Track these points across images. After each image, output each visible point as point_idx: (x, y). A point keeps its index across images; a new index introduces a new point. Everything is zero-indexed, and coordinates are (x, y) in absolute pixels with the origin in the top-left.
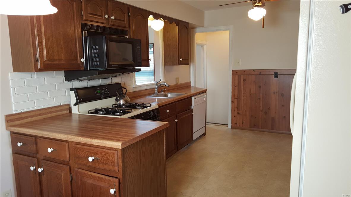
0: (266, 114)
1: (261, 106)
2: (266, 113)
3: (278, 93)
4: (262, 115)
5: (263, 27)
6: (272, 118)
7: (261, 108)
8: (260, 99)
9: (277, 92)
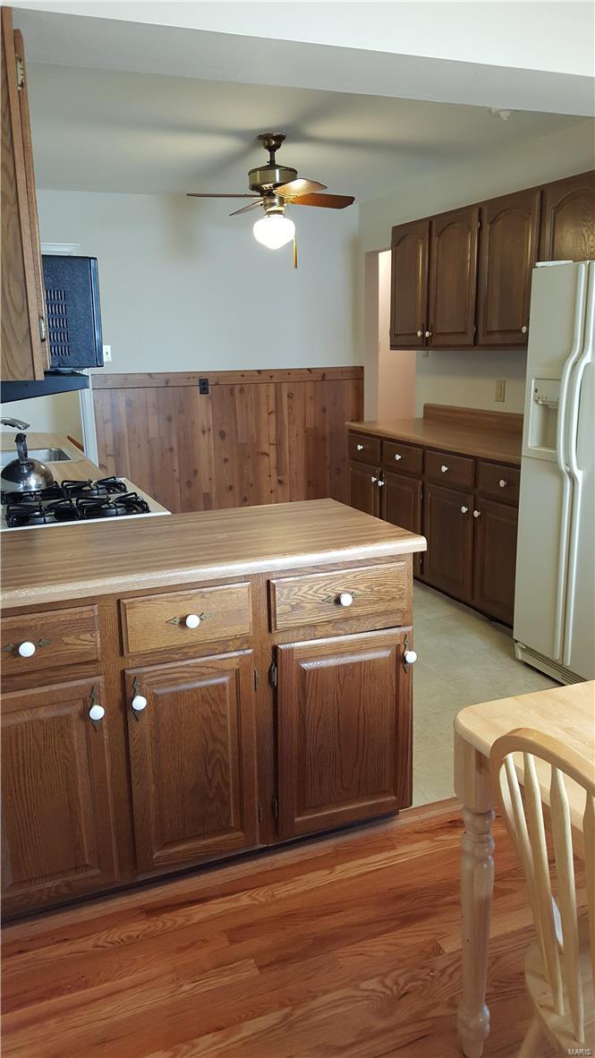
0: (189, 487)
1: (177, 468)
2: (189, 484)
3: (212, 431)
4: (181, 491)
5: (296, 266)
6: (204, 494)
7: (177, 475)
8: (171, 450)
9: (209, 430)
